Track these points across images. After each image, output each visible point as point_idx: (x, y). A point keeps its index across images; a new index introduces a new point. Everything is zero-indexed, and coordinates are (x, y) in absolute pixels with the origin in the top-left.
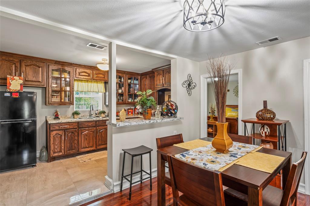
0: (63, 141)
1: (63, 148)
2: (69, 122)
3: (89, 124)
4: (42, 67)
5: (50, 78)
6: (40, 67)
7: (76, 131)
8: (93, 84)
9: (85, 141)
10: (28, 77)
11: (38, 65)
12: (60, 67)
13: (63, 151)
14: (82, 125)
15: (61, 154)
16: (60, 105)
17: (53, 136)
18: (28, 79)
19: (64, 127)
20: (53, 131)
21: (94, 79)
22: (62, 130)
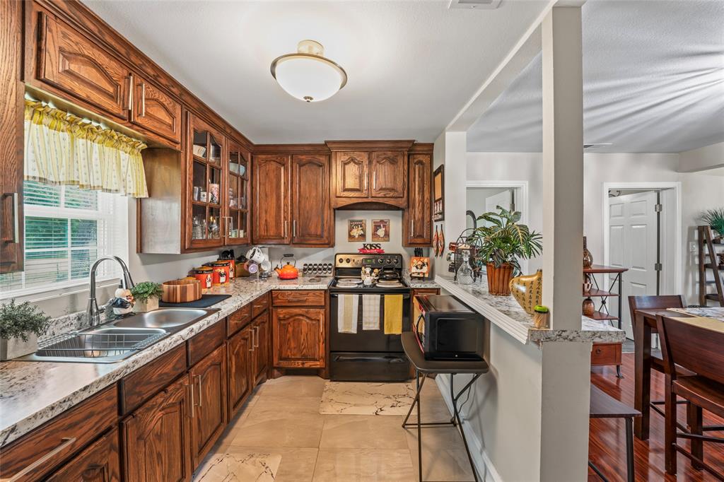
3: (165, 371)
21: (134, 124)
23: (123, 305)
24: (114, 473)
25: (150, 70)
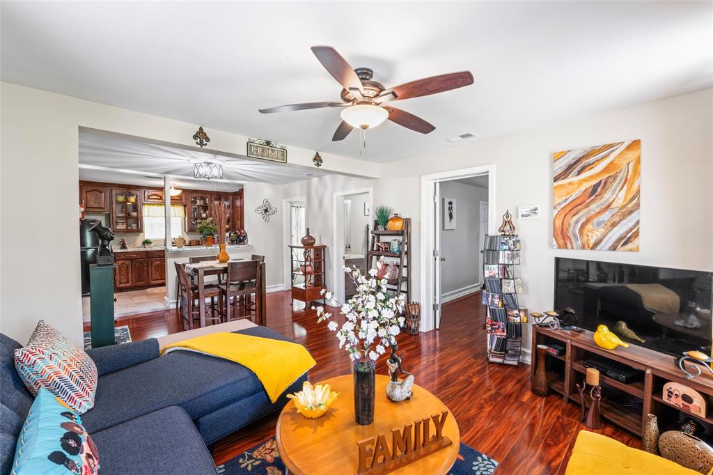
0: (130, 272)
1: (130, 278)
2: (138, 251)
4: (104, 192)
5: (114, 203)
7: (145, 262)
11: (100, 190)
12: (125, 191)
13: (130, 283)
14: (152, 255)
15: (128, 285)
16: (127, 232)
17: (119, 266)
19: (131, 257)
20: (118, 260)
22: (129, 259)
24: (145, 266)
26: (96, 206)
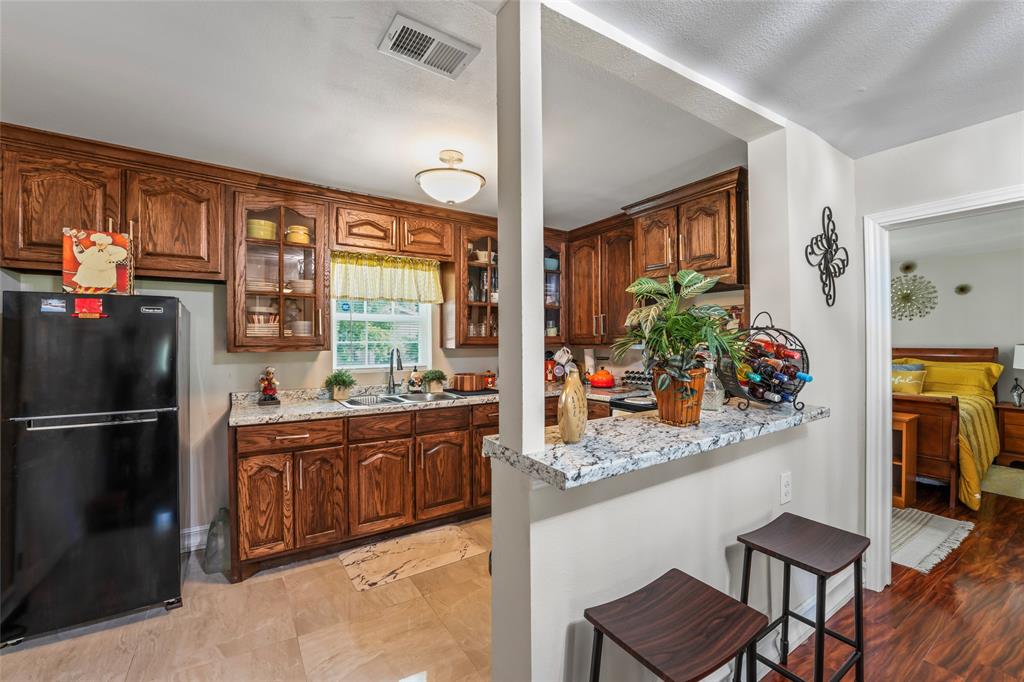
0: (288, 496)
1: (288, 522)
2: (313, 418)
3: (387, 427)
4: (208, 200)
5: (240, 244)
6: (201, 202)
7: (338, 456)
8: (400, 271)
9: (373, 493)
10: (155, 237)
11: (192, 191)
12: (278, 201)
13: (288, 537)
14: (360, 429)
15: (280, 547)
16: (280, 348)
17: (250, 477)
18: (155, 245)
19: (292, 441)
20: (246, 456)
21: (404, 251)
22: (283, 451)
23: (412, 384)
24: (338, 472)
25: (413, 209)
26: (177, 249)
